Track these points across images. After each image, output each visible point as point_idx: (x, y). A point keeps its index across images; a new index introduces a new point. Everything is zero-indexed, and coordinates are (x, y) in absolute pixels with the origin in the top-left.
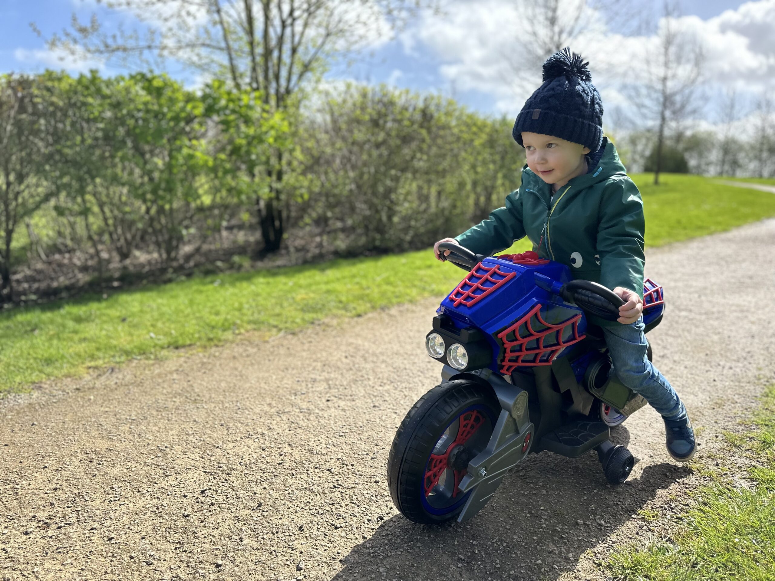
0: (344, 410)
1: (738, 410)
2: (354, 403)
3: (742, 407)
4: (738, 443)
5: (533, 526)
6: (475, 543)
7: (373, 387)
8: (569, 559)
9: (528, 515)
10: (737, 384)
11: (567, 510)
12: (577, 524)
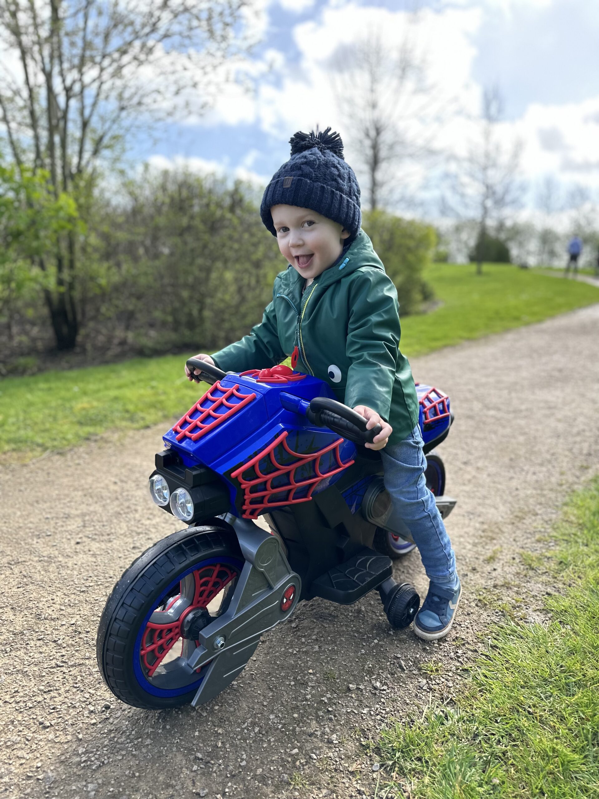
0: (94, 555)
1: (538, 524)
2: (110, 545)
3: (543, 519)
4: (534, 565)
5: (296, 699)
6: (220, 731)
7: (139, 521)
8: (332, 742)
9: (293, 683)
10: (539, 492)
11: (339, 670)
12: (349, 690)
